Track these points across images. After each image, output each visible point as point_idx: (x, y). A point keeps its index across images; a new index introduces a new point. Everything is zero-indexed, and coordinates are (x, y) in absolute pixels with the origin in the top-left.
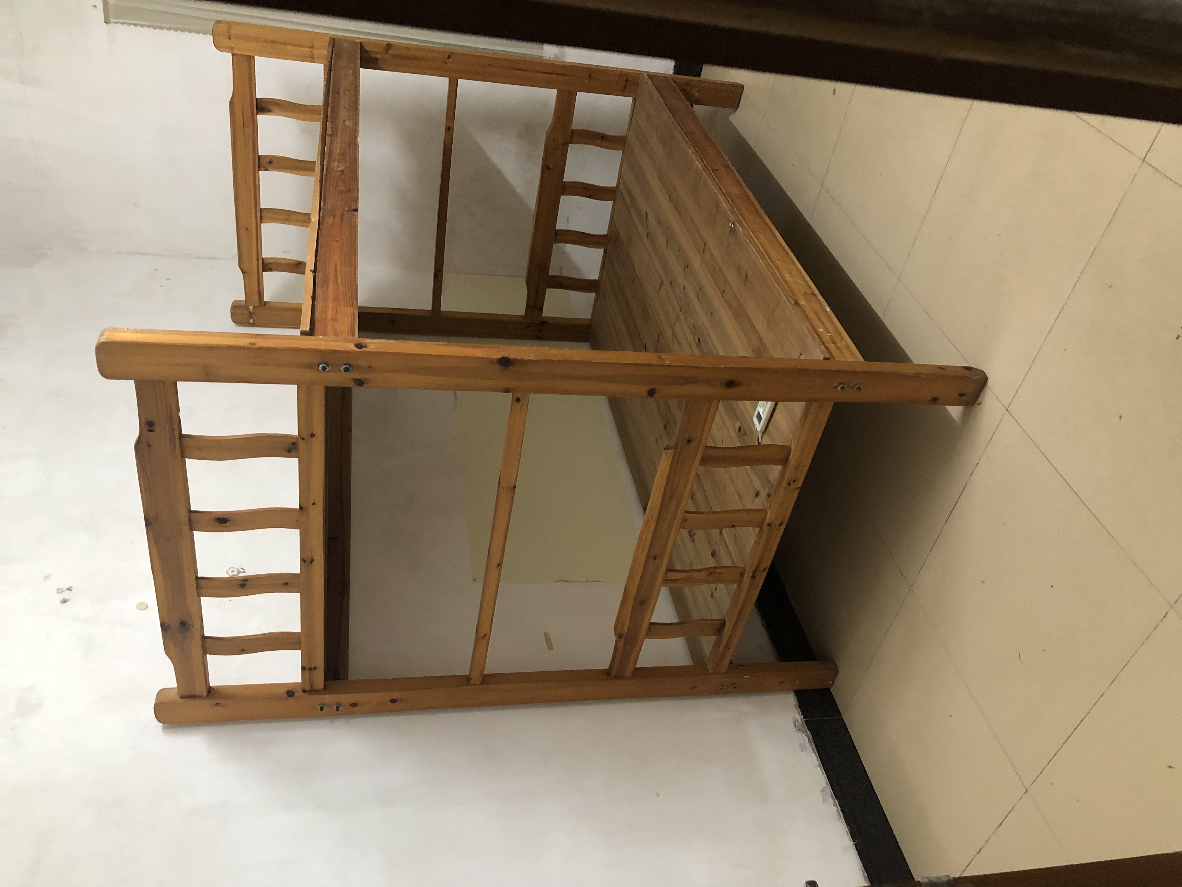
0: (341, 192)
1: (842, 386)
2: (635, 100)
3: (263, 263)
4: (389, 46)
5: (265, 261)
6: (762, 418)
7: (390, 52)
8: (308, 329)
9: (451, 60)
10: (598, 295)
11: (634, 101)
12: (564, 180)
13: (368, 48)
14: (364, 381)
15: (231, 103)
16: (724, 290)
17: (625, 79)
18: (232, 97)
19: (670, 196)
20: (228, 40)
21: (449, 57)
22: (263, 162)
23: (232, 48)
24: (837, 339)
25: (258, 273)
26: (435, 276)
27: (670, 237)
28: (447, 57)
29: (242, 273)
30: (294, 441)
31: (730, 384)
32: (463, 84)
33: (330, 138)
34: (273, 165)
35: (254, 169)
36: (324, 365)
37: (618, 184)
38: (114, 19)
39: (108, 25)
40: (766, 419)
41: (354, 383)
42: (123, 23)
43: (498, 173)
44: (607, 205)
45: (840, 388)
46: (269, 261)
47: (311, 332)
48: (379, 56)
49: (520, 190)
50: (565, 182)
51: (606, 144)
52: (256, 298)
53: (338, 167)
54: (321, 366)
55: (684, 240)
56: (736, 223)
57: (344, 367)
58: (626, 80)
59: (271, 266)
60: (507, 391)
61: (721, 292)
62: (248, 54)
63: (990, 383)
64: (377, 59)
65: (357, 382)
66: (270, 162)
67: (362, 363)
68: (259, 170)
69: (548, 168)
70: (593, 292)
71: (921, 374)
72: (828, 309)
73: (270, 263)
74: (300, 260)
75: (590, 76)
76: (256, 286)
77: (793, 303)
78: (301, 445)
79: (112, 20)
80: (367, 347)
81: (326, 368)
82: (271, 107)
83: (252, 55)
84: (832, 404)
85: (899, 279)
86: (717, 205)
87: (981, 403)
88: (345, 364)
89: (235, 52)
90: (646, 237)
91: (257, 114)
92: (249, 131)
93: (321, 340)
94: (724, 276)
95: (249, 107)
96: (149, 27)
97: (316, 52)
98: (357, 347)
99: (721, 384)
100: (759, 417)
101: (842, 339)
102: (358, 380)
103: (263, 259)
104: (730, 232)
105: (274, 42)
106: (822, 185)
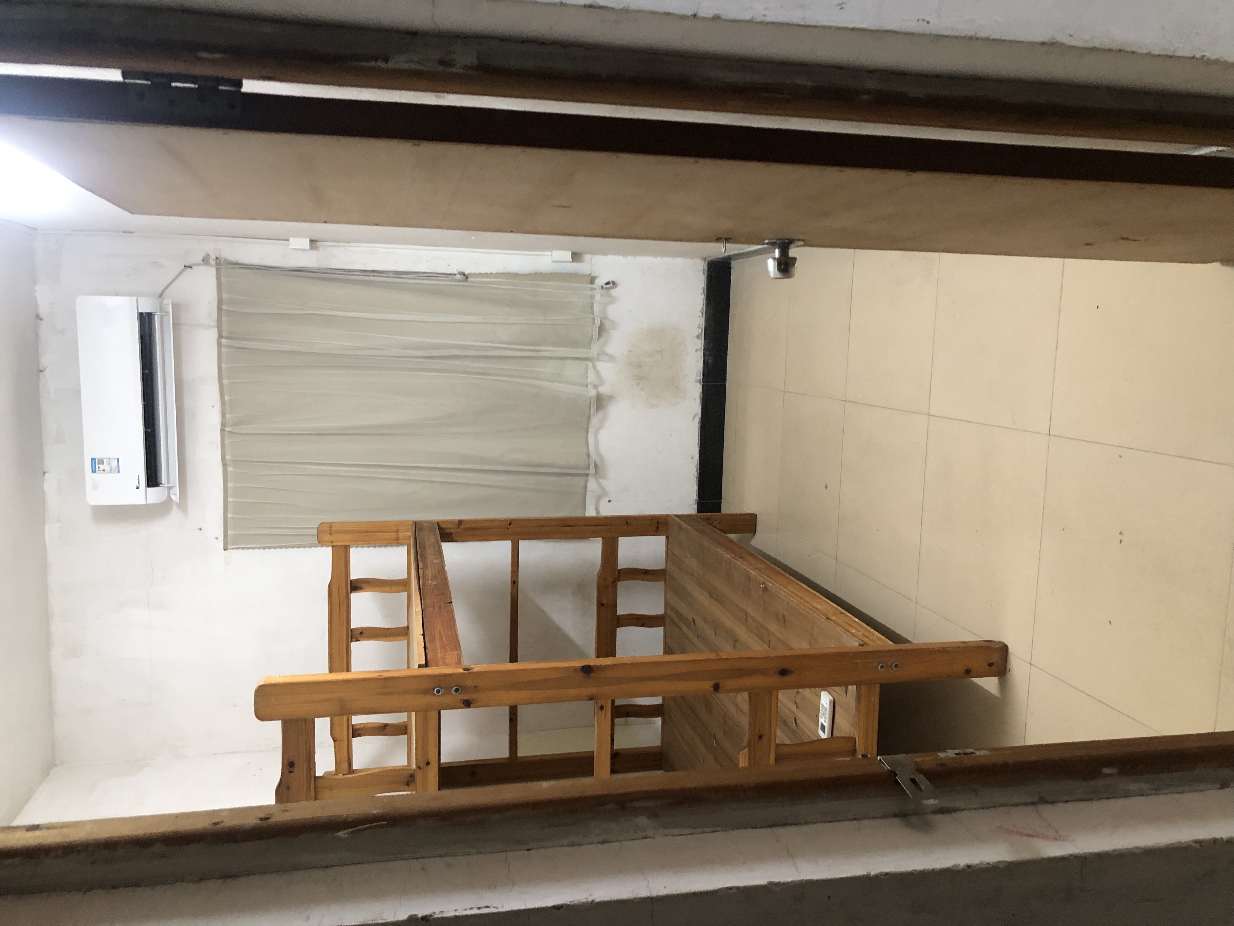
0: (437, 595)
1: (881, 665)
2: (667, 537)
3: (353, 729)
4: (460, 522)
5: (354, 728)
6: (825, 727)
7: (462, 526)
8: (424, 662)
9: (512, 526)
10: (664, 718)
11: (667, 539)
12: (618, 614)
13: (443, 526)
14: (471, 701)
15: (330, 586)
16: (769, 641)
17: (656, 521)
18: (330, 582)
19: (709, 593)
20: (330, 536)
21: (510, 524)
22: (356, 633)
23: (332, 542)
24: (867, 634)
25: (348, 740)
26: (511, 720)
27: (716, 626)
28: (508, 524)
29: (333, 741)
30: (412, 772)
31: (784, 672)
32: (523, 545)
33: (422, 570)
34: (363, 635)
35: (347, 640)
36: (438, 688)
37: (665, 611)
38: (232, 545)
39: (227, 551)
40: (829, 725)
41: (464, 704)
42: (238, 548)
43: (558, 629)
44: (659, 632)
45: (880, 667)
46: (358, 727)
47: (426, 665)
48: (452, 531)
49: (579, 642)
50: (619, 616)
51: (649, 577)
52: (346, 765)
53: (431, 583)
54: (436, 690)
55: (728, 622)
56: (766, 582)
57: (454, 689)
58: (658, 523)
59: (359, 732)
60: (591, 699)
61: (766, 644)
62: (346, 544)
63: (1011, 649)
64: (451, 534)
65: (465, 703)
66: (361, 633)
67: (469, 683)
68: (352, 641)
69: (603, 605)
70: (658, 717)
71: (948, 648)
72: (857, 620)
73: (359, 729)
74: (385, 722)
75: (627, 523)
76: (346, 754)
77: (825, 618)
78: (419, 777)
79: (230, 547)
80: (473, 669)
81: (440, 691)
82: (363, 585)
83: (348, 545)
84: (878, 686)
85: (917, 603)
86: (748, 577)
87: (1010, 670)
88: (455, 686)
89: (334, 544)
90: (696, 639)
91: (351, 593)
92: (344, 608)
93: (434, 669)
94: (767, 630)
95: (344, 587)
96: (260, 548)
97: (401, 535)
98: (465, 670)
99: (775, 673)
100: (823, 728)
101: (873, 635)
102: (466, 701)
103: (353, 726)
104: (763, 592)
105: (366, 532)
106: (836, 560)
